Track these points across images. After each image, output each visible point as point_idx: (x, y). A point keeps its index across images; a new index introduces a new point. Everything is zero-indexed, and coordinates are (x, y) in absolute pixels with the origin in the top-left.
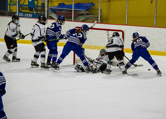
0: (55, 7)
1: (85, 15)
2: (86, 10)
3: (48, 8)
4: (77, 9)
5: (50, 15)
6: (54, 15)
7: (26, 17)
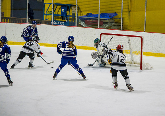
0: (84, 16)
1: (109, 23)
2: (110, 19)
3: (78, 17)
5: (80, 23)
6: (82, 24)
7: (59, 25)
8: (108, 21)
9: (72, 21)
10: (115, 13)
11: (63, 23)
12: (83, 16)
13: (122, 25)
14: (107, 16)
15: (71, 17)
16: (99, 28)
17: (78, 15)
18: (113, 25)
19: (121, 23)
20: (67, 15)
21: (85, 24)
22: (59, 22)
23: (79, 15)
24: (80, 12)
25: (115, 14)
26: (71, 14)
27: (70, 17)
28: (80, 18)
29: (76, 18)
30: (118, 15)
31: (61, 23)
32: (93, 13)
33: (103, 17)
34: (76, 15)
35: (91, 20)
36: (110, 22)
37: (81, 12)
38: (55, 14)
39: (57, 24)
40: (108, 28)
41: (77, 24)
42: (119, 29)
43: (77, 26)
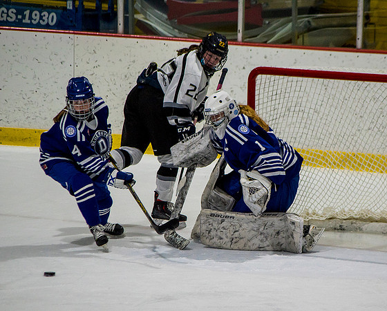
5: (140, 17)
6: (154, 19)
7: (30, 25)
8: (289, 3)
11: (52, 18)
13: (365, 25)
16: (244, 43)
18: (313, 24)
19: (360, 12)
21: (170, 18)
22: (27, 13)
31: (41, 18)
36: (303, 11)
39: (19, 24)
40: (287, 42)
41: (126, 20)
42: (348, 45)
43: (127, 33)
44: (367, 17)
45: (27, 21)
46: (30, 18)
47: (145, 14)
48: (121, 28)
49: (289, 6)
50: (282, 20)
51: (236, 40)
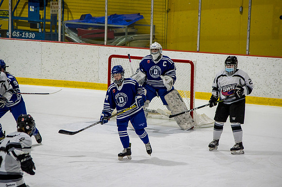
0: (75, 21)
1: (126, 34)
2: (128, 27)
3: (63, 22)
4: (112, 24)
5: (67, 35)
6: (72, 36)
7: (25, 38)
8: (124, 30)
9: (51, 31)
10: (139, 14)
11: (33, 35)
12: (73, 21)
13: (153, 39)
14: (121, 20)
15: (49, 23)
16: (107, 46)
17: (63, 19)
18: (134, 38)
19: (151, 34)
20: (41, 18)
21: (78, 36)
22: (24, 33)
23: (65, 19)
24: (68, 13)
25: (139, 17)
26: (48, 17)
27: (47, 23)
28: (67, 25)
29: (59, 24)
30: (145, 18)
31: (29, 35)
32: (93, 15)
33: (114, 22)
34: (59, 18)
35: (90, 29)
36: (129, 34)
37: (70, 12)
38: (15, 15)
39: (20, 38)
40: (124, 45)
41: (62, 36)
42: (146, 47)
43: (62, 41)
44: (154, 36)
45: (23, 36)
46: (25, 35)
47: (69, 34)
48: (59, 39)
49: (124, 32)
50: (122, 37)
51: (104, 44)
